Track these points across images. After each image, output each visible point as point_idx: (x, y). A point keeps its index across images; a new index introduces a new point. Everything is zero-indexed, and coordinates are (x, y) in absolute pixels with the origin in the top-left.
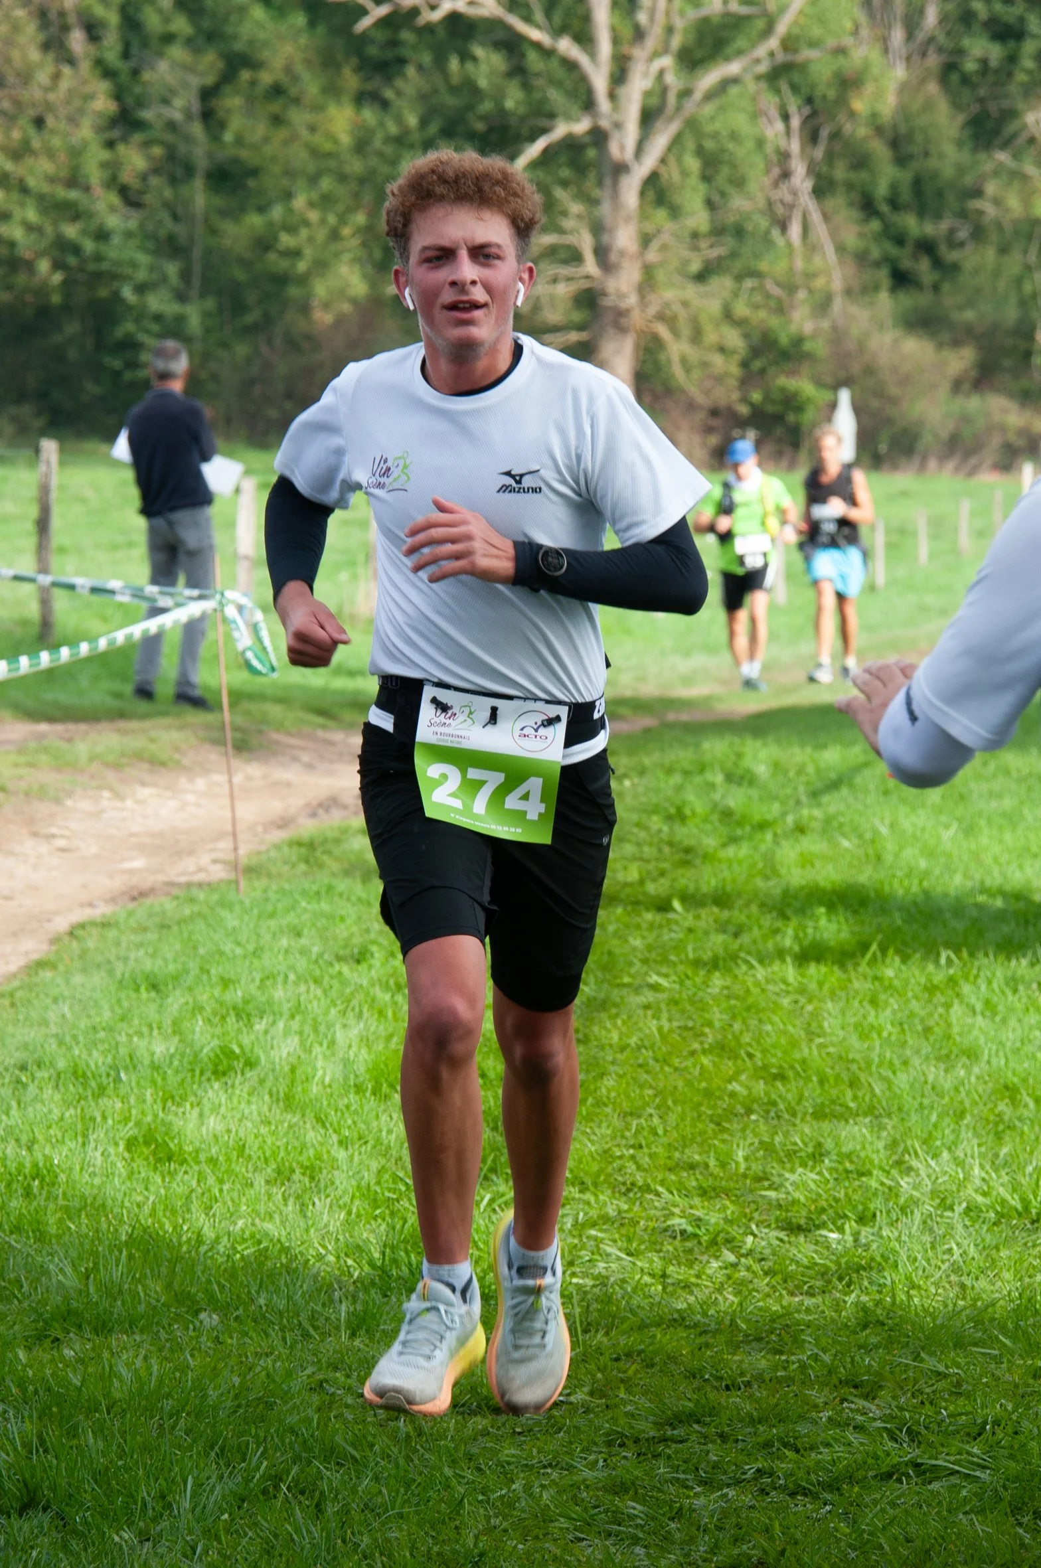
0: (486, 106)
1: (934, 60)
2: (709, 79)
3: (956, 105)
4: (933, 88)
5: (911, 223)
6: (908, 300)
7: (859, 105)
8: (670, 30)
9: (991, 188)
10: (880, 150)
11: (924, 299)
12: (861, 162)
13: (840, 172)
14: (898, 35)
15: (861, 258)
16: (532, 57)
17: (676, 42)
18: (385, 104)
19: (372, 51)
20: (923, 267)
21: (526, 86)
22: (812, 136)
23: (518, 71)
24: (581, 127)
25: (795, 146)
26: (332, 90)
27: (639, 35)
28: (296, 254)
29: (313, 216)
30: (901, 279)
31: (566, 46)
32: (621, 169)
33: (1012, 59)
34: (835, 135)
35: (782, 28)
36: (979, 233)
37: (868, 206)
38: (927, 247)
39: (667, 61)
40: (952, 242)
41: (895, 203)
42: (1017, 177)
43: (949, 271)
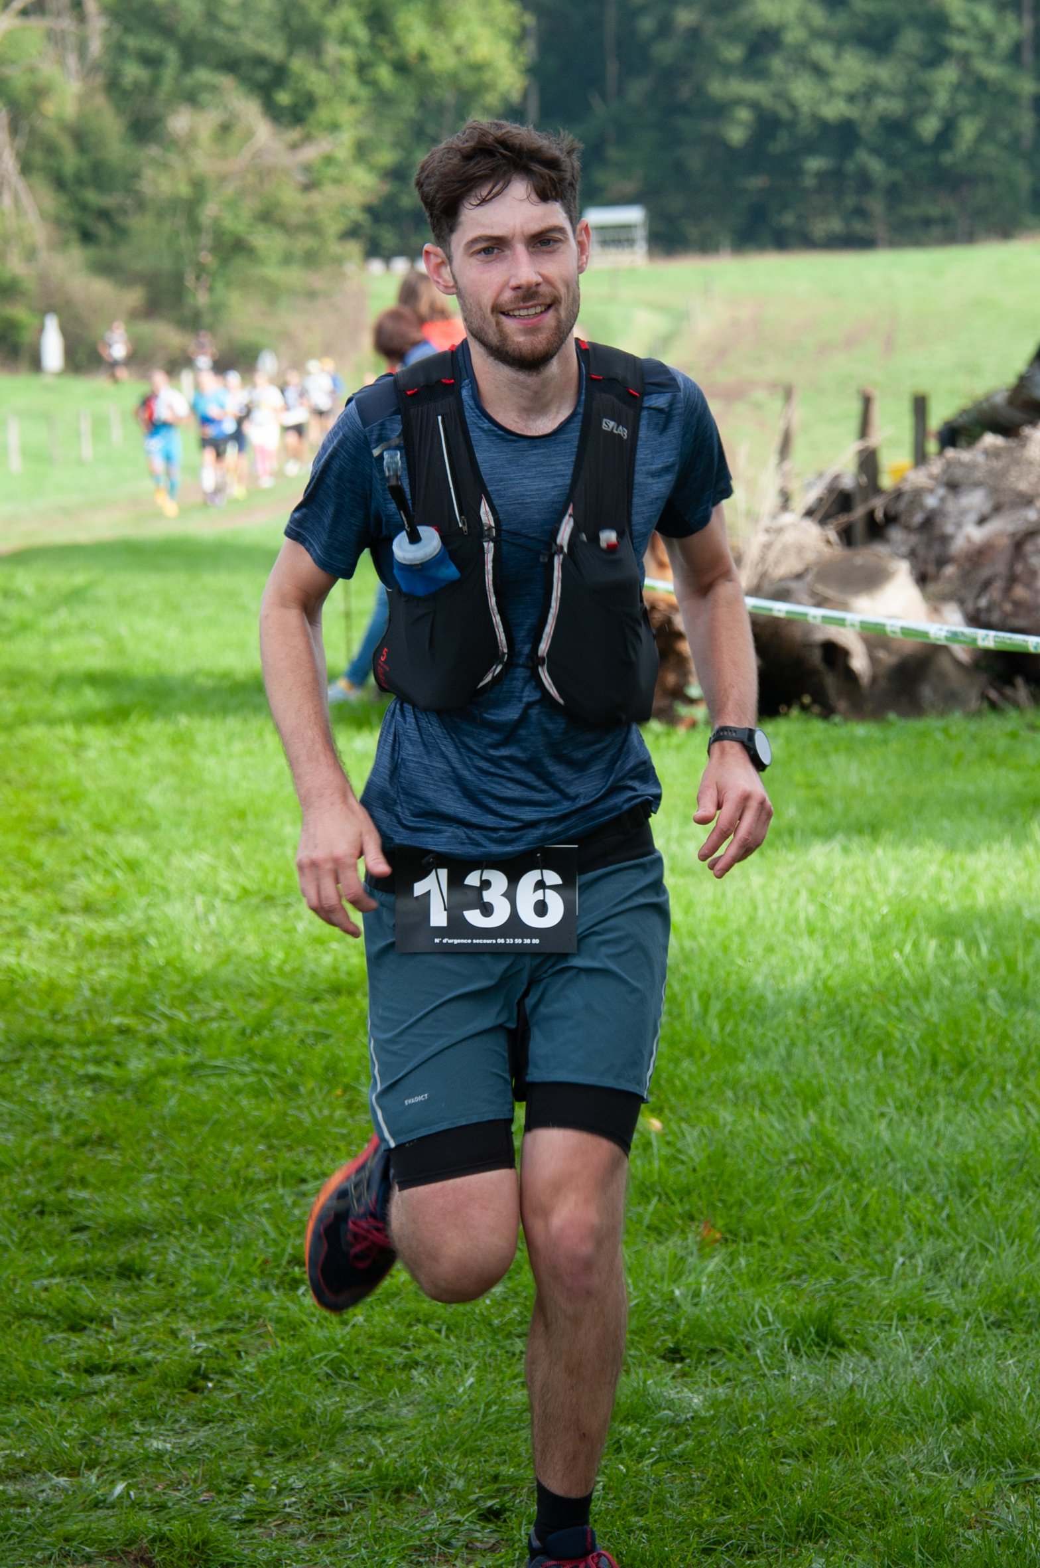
1: (99, 80)
3: (120, 111)
4: (100, 100)
5: (92, 197)
6: (91, 252)
7: (49, 108)
9: (149, 173)
10: (66, 144)
11: (107, 254)
12: (52, 150)
13: (38, 157)
14: (72, 61)
15: (58, 222)
20: (102, 229)
22: (15, 131)
25: (6, 140)
30: (87, 237)
33: (156, 82)
34: (33, 131)
36: (141, 205)
37: (59, 183)
38: (104, 215)
40: (124, 211)
41: (80, 181)
42: (165, 166)
43: (121, 232)
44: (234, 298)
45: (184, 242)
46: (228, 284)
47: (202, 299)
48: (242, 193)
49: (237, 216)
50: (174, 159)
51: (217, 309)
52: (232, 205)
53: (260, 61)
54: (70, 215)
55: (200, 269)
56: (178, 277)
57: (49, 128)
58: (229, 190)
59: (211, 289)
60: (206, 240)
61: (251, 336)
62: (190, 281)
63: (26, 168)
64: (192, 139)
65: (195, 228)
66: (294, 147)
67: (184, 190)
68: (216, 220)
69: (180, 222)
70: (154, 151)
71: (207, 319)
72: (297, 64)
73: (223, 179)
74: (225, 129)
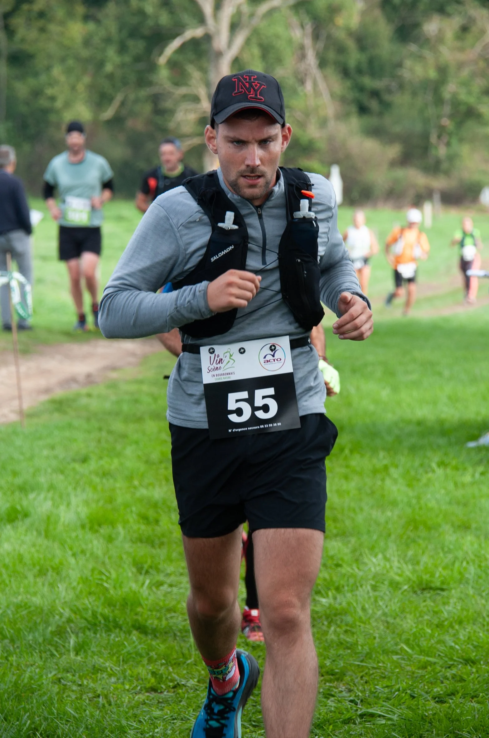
0: (150, 23)
2: (265, 7)
3: (390, 20)
4: (378, 13)
5: (368, 82)
6: (365, 120)
7: (340, 21)
9: (408, 63)
10: (351, 44)
12: (341, 50)
13: (331, 55)
15: (343, 100)
18: (98, 21)
20: (374, 105)
21: (172, 12)
22: (316, 36)
23: (166, 2)
24: (198, 32)
25: (308, 42)
26: (71, 15)
28: (53, 99)
29: (63, 78)
30: (363, 110)
32: (219, 54)
34: (329, 37)
36: (401, 87)
37: (345, 72)
38: (375, 94)
40: (389, 91)
41: (359, 71)
42: (420, 58)
43: (386, 106)
44: (465, 150)
45: (431, 111)
46: (461, 140)
47: (442, 151)
48: (473, 75)
49: (469, 93)
50: (427, 53)
51: (451, 158)
52: (465, 84)
54: (351, 95)
55: (442, 130)
56: (426, 136)
57: (341, 35)
58: (465, 73)
59: (448, 144)
60: (447, 109)
61: (477, 177)
62: (433, 139)
63: (322, 64)
64: (440, 39)
65: (439, 101)
67: (432, 74)
68: (455, 95)
69: (430, 97)
70: (413, 48)
71: (445, 166)
73: (461, 65)
74: (465, 29)
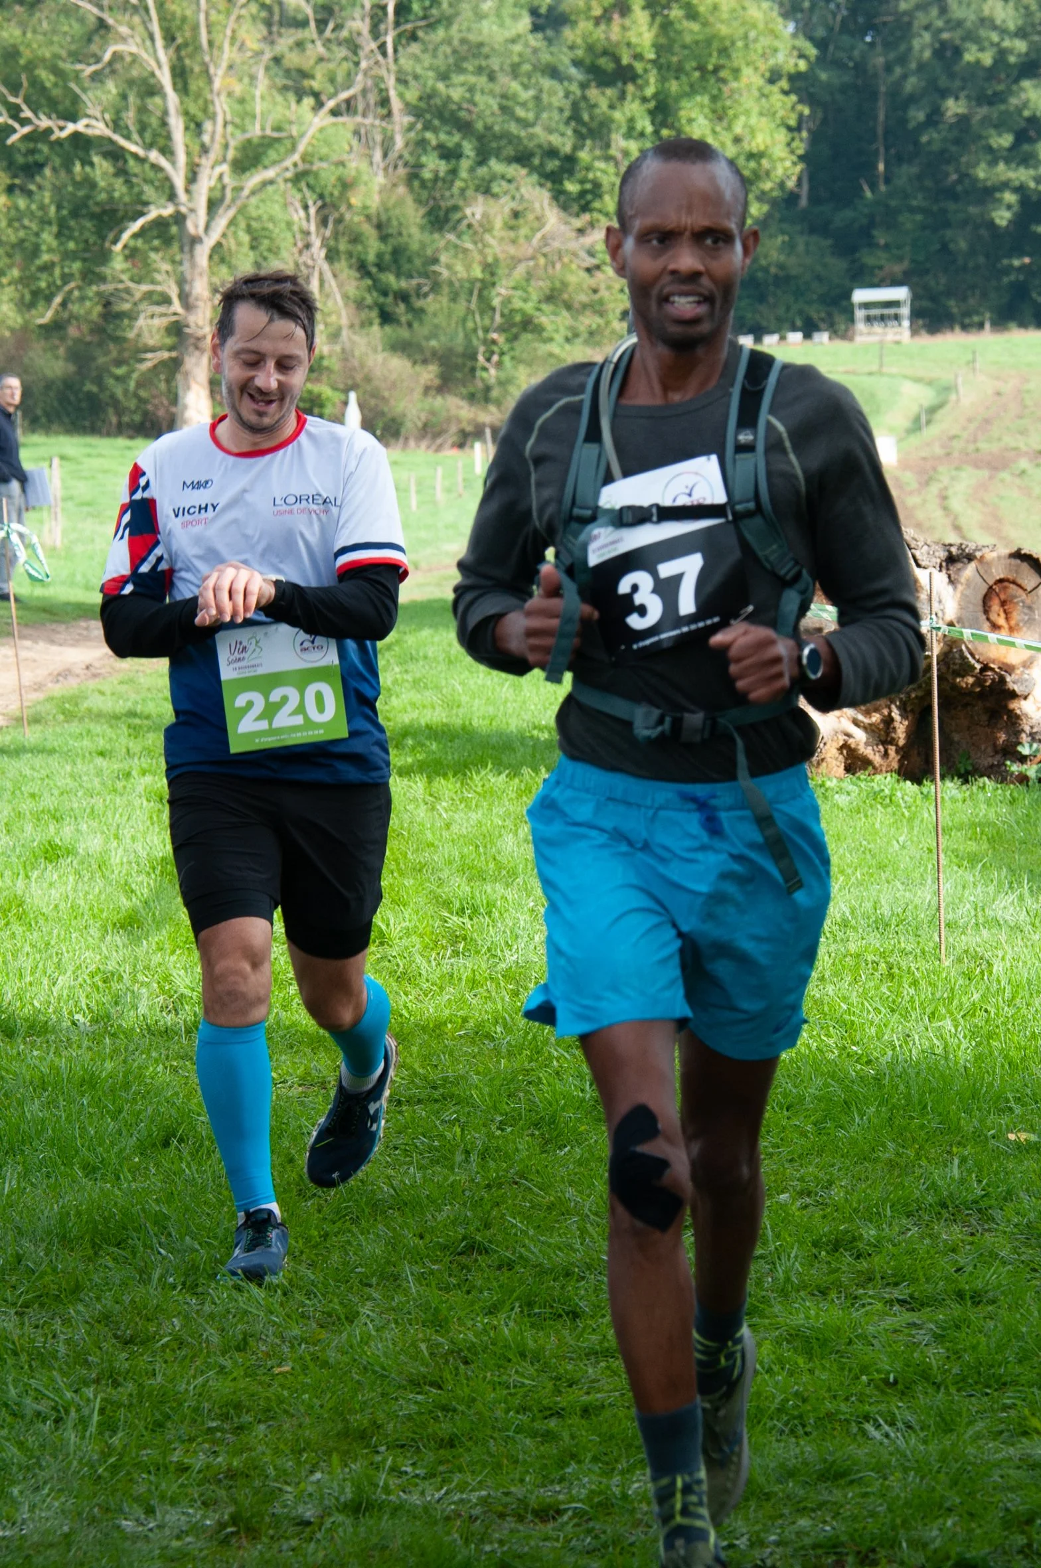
0: (101, 196)
1: (402, 171)
2: (254, 179)
3: (418, 201)
4: (402, 190)
5: (390, 279)
6: (391, 332)
7: (356, 198)
8: (226, 146)
9: (444, 258)
10: (369, 231)
11: (404, 333)
12: (356, 239)
13: (343, 246)
14: (378, 155)
15: (360, 305)
16: (131, 162)
17: (231, 154)
18: (29, 194)
19: (20, 160)
20: (401, 310)
21: (128, 183)
22: (324, 222)
23: (122, 172)
24: (167, 211)
25: (313, 228)
27: (205, 150)
30: (386, 318)
31: (154, 156)
32: (195, 240)
33: (454, 172)
34: (339, 221)
35: (301, 147)
36: (436, 287)
37: (362, 268)
38: (403, 297)
39: (225, 168)
40: (420, 293)
41: (381, 266)
42: (460, 250)
43: (419, 313)
46: (517, 360)
47: (491, 375)
48: (529, 276)
49: (526, 299)
50: (468, 244)
51: (505, 383)
52: (520, 287)
53: (552, 153)
54: (369, 299)
55: (491, 346)
56: (471, 355)
57: (354, 219)
58: (520, 271)
59: (499, 365)
60: (497, 320)
62: (481, 358)
63: (332, 256)
64: (487, 227)
65: (486, 307)
66: (581, 231)
67: (477, 272)
68: (507, 301)
69: (474, 302)
70: (450, 237)
71: (495, 393)
72: (584, 155)
73: (516, 261)
74: (516, 216)
